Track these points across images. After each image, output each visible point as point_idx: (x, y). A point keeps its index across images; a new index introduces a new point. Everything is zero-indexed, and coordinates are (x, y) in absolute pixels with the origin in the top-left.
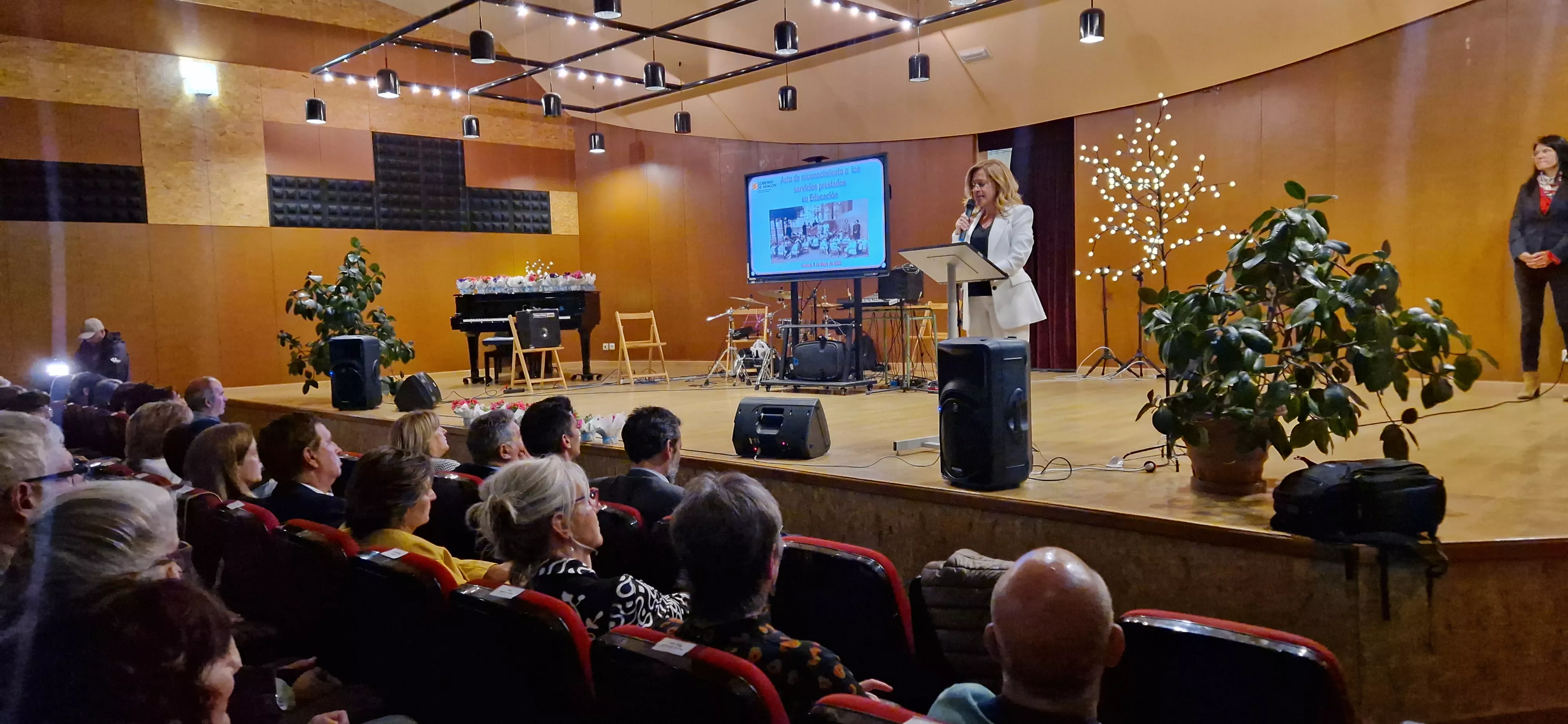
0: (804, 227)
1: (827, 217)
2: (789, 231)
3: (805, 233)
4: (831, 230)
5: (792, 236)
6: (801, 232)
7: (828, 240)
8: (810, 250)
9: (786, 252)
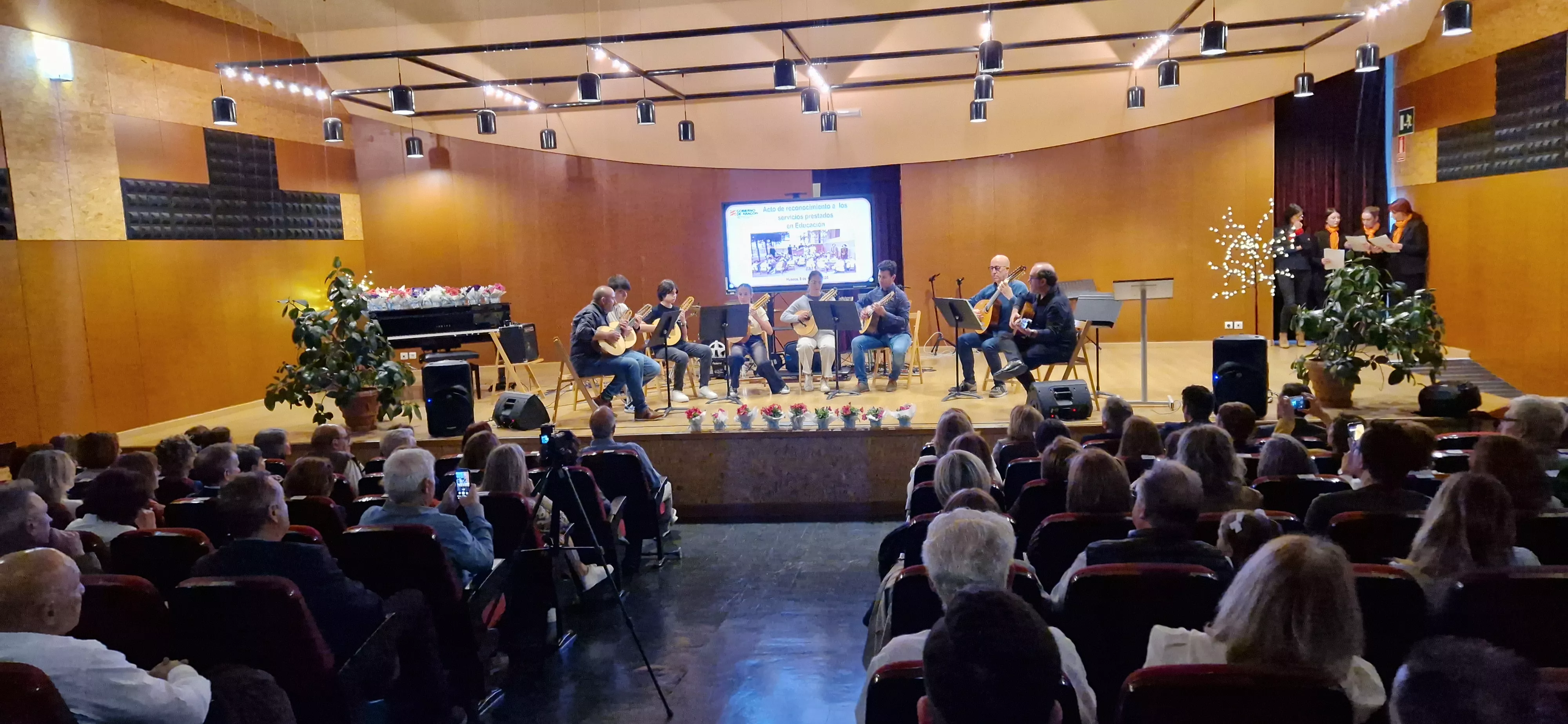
0: (790, 249)
1: (813, 242)
2: (773, 252)
3: (790, 253)
4: (818, 251)
5: (776, 255)
6: (786, 252)
7: (814, 260)
8: (796, 266)
9: (770, 268)
